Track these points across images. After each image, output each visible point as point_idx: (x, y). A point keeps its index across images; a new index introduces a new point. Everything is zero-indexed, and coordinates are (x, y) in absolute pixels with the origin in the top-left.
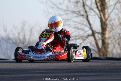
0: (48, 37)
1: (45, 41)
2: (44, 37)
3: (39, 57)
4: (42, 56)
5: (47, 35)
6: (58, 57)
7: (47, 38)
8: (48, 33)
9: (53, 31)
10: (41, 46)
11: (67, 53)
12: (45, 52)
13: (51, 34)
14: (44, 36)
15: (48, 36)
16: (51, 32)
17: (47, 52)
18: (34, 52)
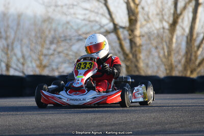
0: (88, 68)
1: (85, 74)
2: (82, 68)
3: (76, 100)
4: (81, 97)
5: (86, 64)
6: (107, 99)
7: (86, 69)
8: (88, 62)
9: (95, 58)
10: (79, 82)
11: (120, 94)
12: (87, 92)
13: (93, 63)
14: (82, 66)
15: (88, 66)
16: (91, 59)
17: (88, 91)
18: (68, 92)
